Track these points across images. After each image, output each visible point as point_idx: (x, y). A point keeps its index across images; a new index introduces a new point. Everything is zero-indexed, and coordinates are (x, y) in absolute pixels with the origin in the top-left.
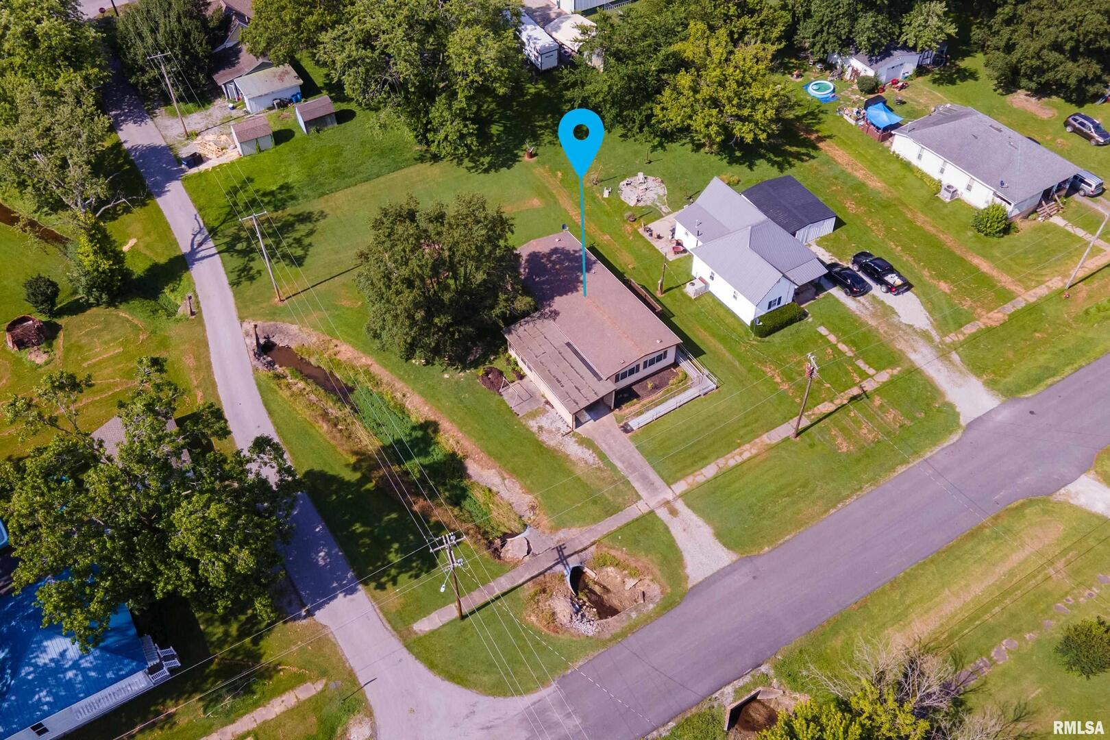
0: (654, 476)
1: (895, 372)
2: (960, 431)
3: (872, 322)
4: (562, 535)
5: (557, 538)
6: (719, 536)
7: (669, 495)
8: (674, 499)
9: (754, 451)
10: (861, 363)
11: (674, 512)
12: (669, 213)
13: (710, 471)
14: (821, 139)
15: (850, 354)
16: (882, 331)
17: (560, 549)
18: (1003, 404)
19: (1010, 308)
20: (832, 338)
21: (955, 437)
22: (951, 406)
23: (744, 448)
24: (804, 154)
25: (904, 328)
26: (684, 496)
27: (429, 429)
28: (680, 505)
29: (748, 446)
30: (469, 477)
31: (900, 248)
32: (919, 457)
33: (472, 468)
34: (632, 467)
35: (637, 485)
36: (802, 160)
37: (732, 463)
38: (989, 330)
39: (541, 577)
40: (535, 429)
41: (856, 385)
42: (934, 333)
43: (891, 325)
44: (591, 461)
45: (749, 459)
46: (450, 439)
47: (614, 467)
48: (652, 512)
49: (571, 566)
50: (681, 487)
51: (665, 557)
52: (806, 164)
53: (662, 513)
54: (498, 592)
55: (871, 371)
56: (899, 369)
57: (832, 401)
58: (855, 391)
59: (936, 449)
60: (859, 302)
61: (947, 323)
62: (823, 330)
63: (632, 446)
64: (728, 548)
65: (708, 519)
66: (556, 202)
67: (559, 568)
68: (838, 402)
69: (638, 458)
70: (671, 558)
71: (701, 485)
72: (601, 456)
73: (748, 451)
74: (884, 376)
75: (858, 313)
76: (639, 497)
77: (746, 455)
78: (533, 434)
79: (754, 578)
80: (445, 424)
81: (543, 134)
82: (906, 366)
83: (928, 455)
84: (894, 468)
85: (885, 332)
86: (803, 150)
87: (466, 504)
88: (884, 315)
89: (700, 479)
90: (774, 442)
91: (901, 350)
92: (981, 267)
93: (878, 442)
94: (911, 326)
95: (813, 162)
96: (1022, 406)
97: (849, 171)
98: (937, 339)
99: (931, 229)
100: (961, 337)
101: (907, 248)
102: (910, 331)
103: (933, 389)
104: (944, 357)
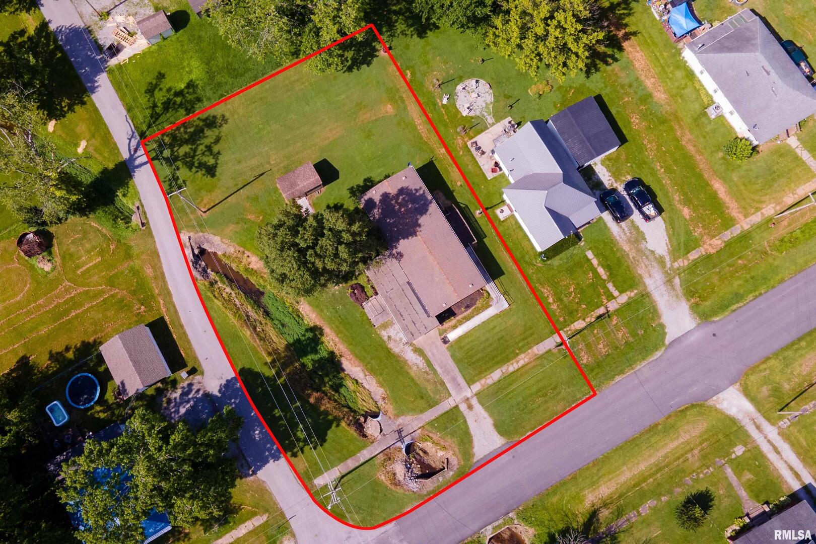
0: (461, 380)
1: (632, 294)
2: (663, 349)
3: (626, 248)
4: (400, 421)
5: (398, 423)
6: (496, 426)
7: (469, 394)
8: (472, 397)
9: (526, 360)
10: (610, 286)
11: (470, 407)
12: (493, 124)
13: (496, 375)
14: (626, 37)
15: (605, 277)
16: (631, 257)
17: (400, 432)
18: (698, 325)
19: (728, 235)
20: (595, 262)
21: (658, 354)
22: (662, 326)
23: (520, 357)
24: (609, 56)
25: (647, 253)
26: (478, 394)
27: (316, 331)
28: (474, 402)
29: (523, 355)
30: (343, 370)
31: (663, 170)
32: (632, 369)
33: (346, 364)
34: (447, 372)
35: (449, 385)
36: (607, 63)
37: (511, 369)
38: (709, 257)
39: (388, 450)
40: (385, 338)
41: (603, 305)
42: (667, 259)
43: (639, 251)
44: (421, 366)
45: (523, 367)
46: (331, 341)
47: (435, 371)
48: (457, 407)
49: (406, 443)
50: (477, 387)
51: (462, 440)
52: (609, 68)
53: (463, 407)
54: (362, 461)
55: (616, 293)
56: (636, 291)
57: (584, 320)
58: (602, 310)
59: (644, 363)
60: (621, 227)
61: (680, 249)
62: (590, 255)
63: (448, 354)
64: (501, 435)
65: (491, 415)
66: (405, 109)
67: (399, 444)
68: (588, 320)
69: (451, 364)
70: (465, 440)
71: (489, 387)
72: (429, 363)
73: (522, 360)
74: (623, 299)
75: (618, 238)
76: (450, 395)
77: (521, 363)
78: (385, 342)
79: (514, 457)
80: (327, 330)
81: (396, 20)
82: (641, 289)
83: (638, 367)
84: (614, 377)
85: (634, 258)
86: (609, 51)
87: (342, 390)
88: (637, 241)
89: (490, 381)
90: (541, 353)
91: (640, 275)
92: (719, 192)
93: (609, 355)
94: (653, 252)
95: (615, 66)
96: (709, 329)
97: (643, 78)
98: (668, 265)
99: (691, 149)
100: (686, 263)
101: (668, 170)
102: (651, 257)
103: (654, 312)
104: (669, 282)
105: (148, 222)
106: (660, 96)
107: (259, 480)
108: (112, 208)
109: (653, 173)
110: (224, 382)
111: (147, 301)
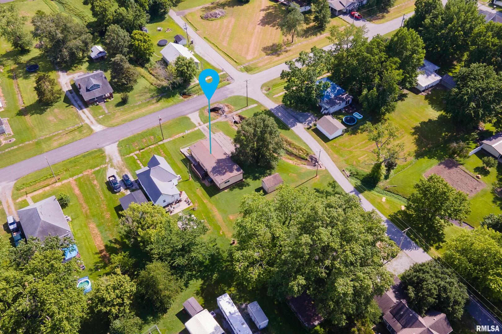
0: (202, 130)
1: (128, 156)
2: (120, 141)
4: (226, 120)
6: (190, 119)
7: (199, 127)
10: (136, 158)
11: (199, 123)
12: (179, 213)
14: (101, 252)
15: (138, 160)
17: (226, 117)
18: (103, 147)
19: (79, 176)
20: (141, 165)
21: (122, 139)
22: (118, 147)
24: (113, 243)
26: (195, 126)
28: (197, 125)
31: (101, 197)
32: (134, 135)
35: (207, 129)
36: (115, 240)
37: (182, 134)
38: (91, 168)
42: (109, 167)
43: (121, 169)
48: (204, 123)
50: (196, 129)
52: (114, 238)
53: (202, 123)
54: (239, 110)
55: (135, 156)
56: (126, 157)
58: (142, 151)
59: (128, 137)
61: (103, 170)
62: (142, 167)
64: (188, 117)
65: (191, 122)
66: (223, 218)
67: (226, 115)
68: (148, 148)
70: (201, 116)
71: (191, 129)
74: (131, 155)
76: (207, 126)
77: (177, 136)
79: (184, 112)
82: (123, 158)
83: (131, 135)
84: (142, 133)
85: (124, 166)
86: (113, 245)
88: (121, 172)
89: (191, 130)
90: (169, 138)
91: (122, 161)
92: (77, 190)
93: (142, 139)
94: (115, 169)
95: (111, 238)
96: (100, 146)
97: (99, 233)
98: (109, 165)
99: (84, 205)
100: (101, 166)
101: (98, 197)
102: (116, 167)
103: (120, 151)
104: (111, 160)
105: (341, 172)
106: (93, 225)
109: (106, 196)
110: (295, 126)
111: (333, 147)
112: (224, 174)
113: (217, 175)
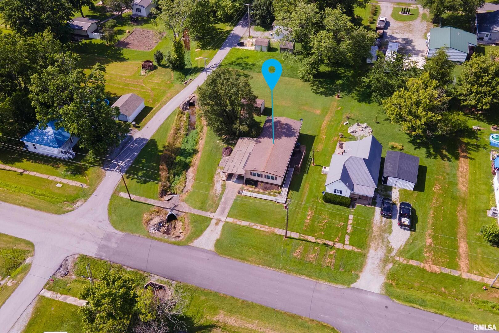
0: (227, 211)
1: (356, 250)
2: (346, 287)
3: (375, 229)
4: (182, 203)
5: (180, 203)
6: (218, 241)
7: (223, 219)
8: (223, 221)
9: (267, 230)
10: (347, 238)
11: (217, 224)
13: (245, 223)
14: (465, 157)
15: (349, 231)
16: (373, 234)
17: (176, 206)
18: (381, 294)
19: (447, 271)
20: (350, 222)
21: (340, 286)
22: (358, 277)
23: (265, 226)
24: (448, 158)
25: (385, 240)
26: (227, 223)
27: (195, 151)
28: (221, 224)
29: (267, 227)
30: (187, 171)
31: (433, 215)
32: (317, 280)
33: (190, 170)
34: (225, 203)
35: (219, 208)
36: (443, 159)
37: (255, 227)
38: (423, 270)
39: (162, 209)
40: (217, 172)
41: (333, 241)
42: (395, 251)
43: (381, 236)
44: (217, 192)
45: (262, 231)
46: (196, 160)
47: (221, 198)
48: (212, 219)
49: (172, 213)
50: (230, 220)
51: (195, 232)
52: (443, 162)
53: (213, 222)
54: (147, 202)
55: (347, 242)
56: (359, 250)
57: (316, 239)
58: (331, 243)
59: (327, 283)
60: (382, 219)
61: (407, 253)
62: (351, 217)
63: (235, 197)
64: (215, 246)
65: (222, 234)
67: (169, 210)
68: (318, 241)
69: (231, 202)
70: (198, 233)
71: (236, 224)
72: (222, 194)
73: (265, 228)
74: (349, 248)
75: (375, 222)
76: (215, 212)
77: (263, 229)
78: (215, 173)
79: (208, 259)
80: (199, 154)
81: (353, 92)
82: (364, 252)
83: (322, 282)
84: (303, 275)
85: (375, 236)
86: (449, 156)
87: (177, 177)
88: (385, 231)
89: (239, 223)
90: (277, 233)
91: (370, 246)
92: (461, 248)
93: (311, 263)
94: (389, 242)
95: (447, 163)
96: (386, 302)
97: (459, 176)
98: (393, 254)
99: (461, 220)
100: (405, 262)
101: (436, 218)
102: (385, 243)
103: (361, 267)
104: (385, 261)
105: (189, 84)
106: (462, 187)
107: (105, 174)
108: (184, 76)
109: (426, 213)
110: (142, 137)
112: (287, 124)
113: (294, 129)
